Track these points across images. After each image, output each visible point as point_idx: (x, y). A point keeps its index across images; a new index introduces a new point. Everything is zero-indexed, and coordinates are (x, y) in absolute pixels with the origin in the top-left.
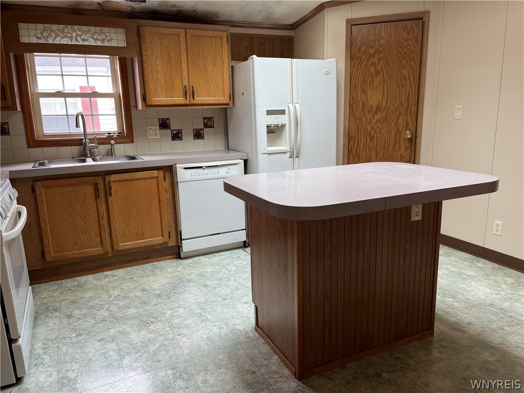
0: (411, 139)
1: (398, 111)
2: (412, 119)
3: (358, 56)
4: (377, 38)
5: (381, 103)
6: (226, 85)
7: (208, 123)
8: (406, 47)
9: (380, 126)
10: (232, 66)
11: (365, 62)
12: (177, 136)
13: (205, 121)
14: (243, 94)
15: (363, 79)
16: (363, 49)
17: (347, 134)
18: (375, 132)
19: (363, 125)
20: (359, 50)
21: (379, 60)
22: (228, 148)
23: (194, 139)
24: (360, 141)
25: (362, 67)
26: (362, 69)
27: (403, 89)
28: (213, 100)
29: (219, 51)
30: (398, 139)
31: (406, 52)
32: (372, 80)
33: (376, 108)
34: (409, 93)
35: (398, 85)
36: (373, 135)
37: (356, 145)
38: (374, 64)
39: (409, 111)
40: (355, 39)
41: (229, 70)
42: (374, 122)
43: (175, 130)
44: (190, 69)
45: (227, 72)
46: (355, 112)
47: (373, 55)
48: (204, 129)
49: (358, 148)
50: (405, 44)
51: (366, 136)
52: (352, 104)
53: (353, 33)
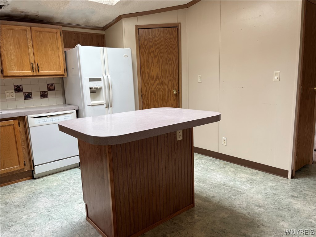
0: (176, 95)
1: (168, 78)
2: (176, 83)
3: (143, 46)
4: (154, 37)
5: (158, 74)
6: (62, 63)
7: (51, 87)
8: (170, 42)
9: (159, 87)
10: (65, 51)
11: (147, 51)
12: (28, 96)
13: (49, 86)
14: (73, 69)
15: (147, 60)
16: (146, 43)
17: (141, 92)
18: (156, 91)
19: (149, 87)
20: (144, 44)
21: (155, 49)
22: (65, 103)
23: (41, 98)
24: (148, 96)
25: (146, 53)
26: (146, 55)
27: (170, 66)
28: (53, 72)
29: (55, 41)
30: (169, 95)
31: (170, 45)
32: (153, 61)
33: (156, 77)
34: (173, 68)
35: (167, 64)
36: (155, 93)
37: (146, 99)
38: (153, 52)
39: (174, 79)
40: (141, 37)
41: (63, 54)
42: (155, 85)
43: (26, 93)
44: (35, 52)
45: (62, 55)
46: (144, 79)
47: (152, 47)
48: (48, 91)
49: (148, 101)
50: (169, 41)
51: (152, 93)
52: (142, 75)
53: (139, 34)
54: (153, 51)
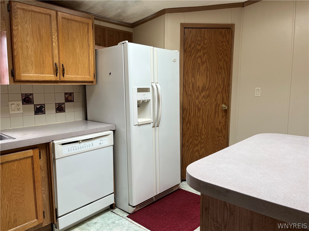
0: (226, 110)
1: (217, 91)
2: (226, 96)
3: (189, 50)
4: (203, 39)
5: (205, 84)
7: (69, 98)
8: (222, 47)
9: (205, 101)
10: (96, 50)
11: (194, 55)
12: (40, 110)
14: (110, 74)
15: (192, 67)
16: (193, 46)
17: (182, 106)
18: (201, 105)
19: (193, 101)
20: (190, 46)
21: (204, 54)
22: (86, 119)
23: (56, 112)
24: (190, 112)
25: (192, 58)
26: (192, 60)
27: (220, 75)
28: (80, 78)
30: (217, 111)
31: (222, 50)
32: (199, 68)
33: (202, 88)
34: (224, 78)
35: (217, 72)
36: (200, 107)
37: (188, 114)
39: (224, 90)
40: (187, 38)
42: (200, 98)
43: (38, 105)
46: (187, 90)
47: (200, 51)
48: (66, 103)
49: (190, 117)
50: (221, 45)
51: (195, 108)
52: (185, 85)
53: (185, 34)
54: (201, 56)
